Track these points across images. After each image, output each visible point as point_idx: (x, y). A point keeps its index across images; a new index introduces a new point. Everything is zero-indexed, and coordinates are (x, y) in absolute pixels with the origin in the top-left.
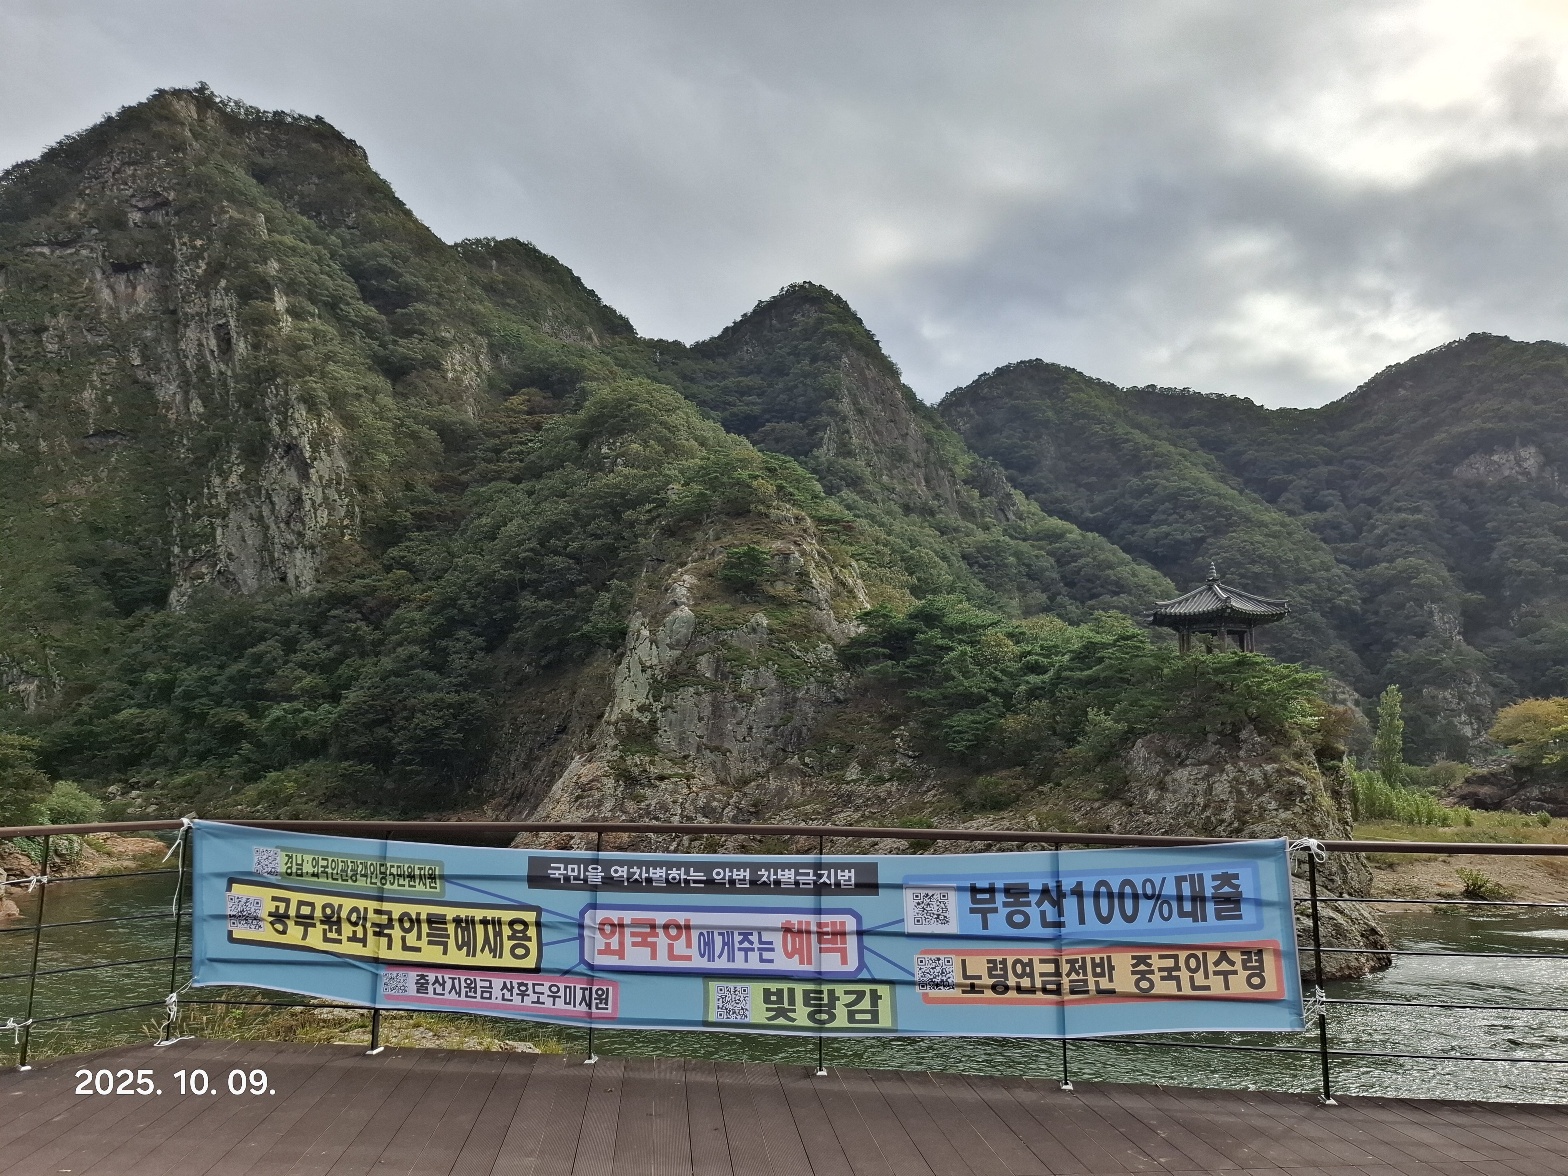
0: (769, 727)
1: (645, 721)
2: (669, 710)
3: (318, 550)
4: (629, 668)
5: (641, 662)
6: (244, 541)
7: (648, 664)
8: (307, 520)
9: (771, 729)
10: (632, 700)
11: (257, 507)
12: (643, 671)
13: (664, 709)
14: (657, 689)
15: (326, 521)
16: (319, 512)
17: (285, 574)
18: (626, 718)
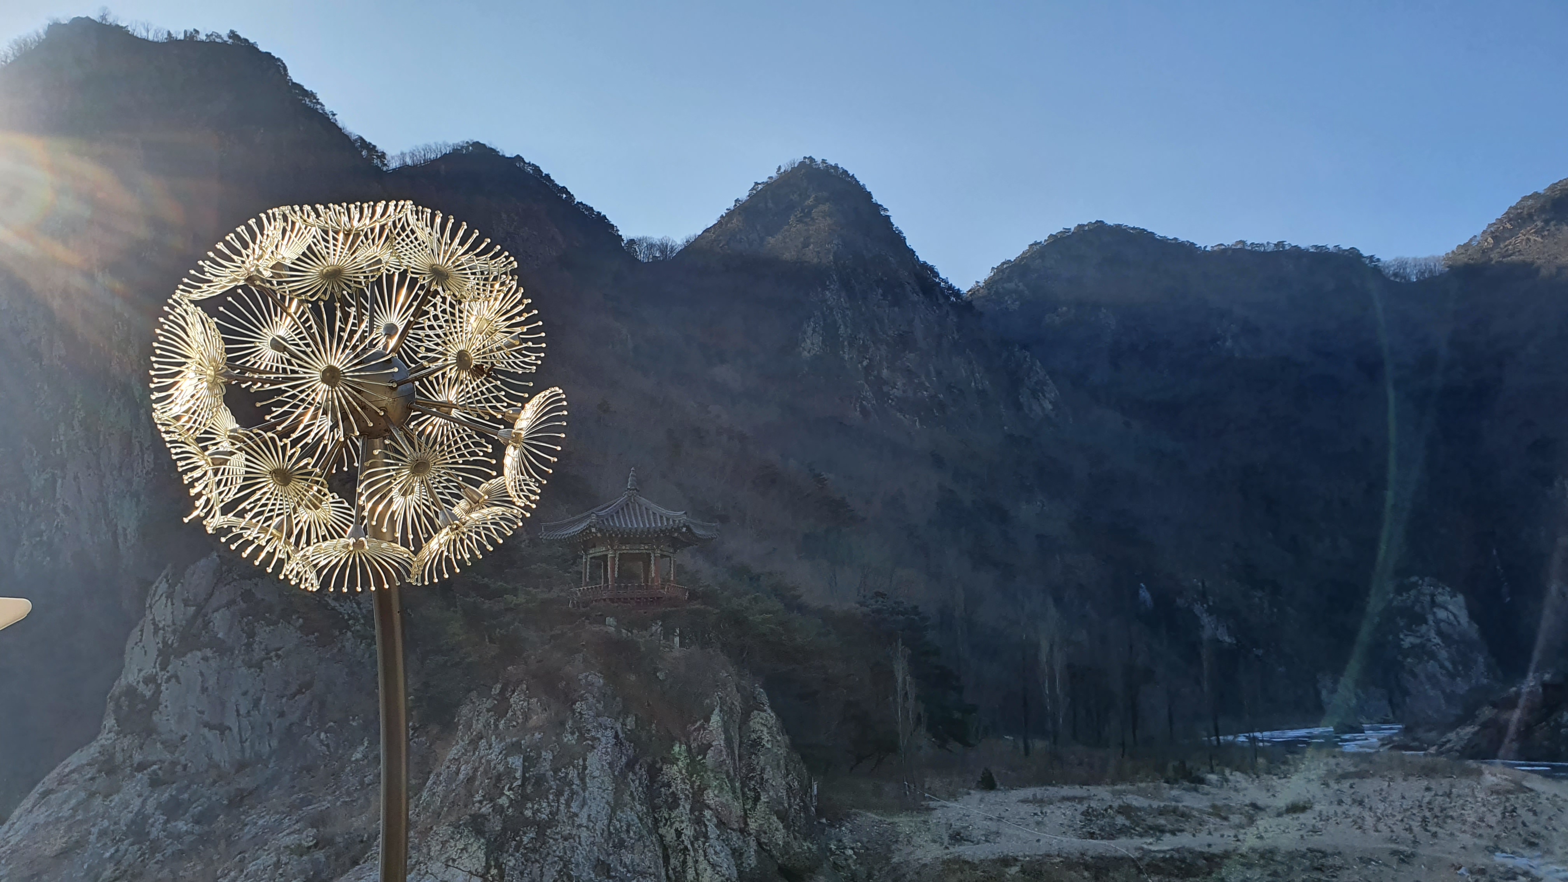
0: (283, 697)
1: (148, 694)
2: (173, 680)
3: (142, 498)
4: (142, 631)
5: (154, 624)
6: (79, 492)
7: (161, 625)
8: (135, 465)
9: (284, 700)
10: (140, 670)
11: (94, 454)
12: (156, 632)
13: (168, 680)
14: (165, 655)
15: (152, 466)
16: (146, 456)
17: (116, 525)
18: (131, 692)
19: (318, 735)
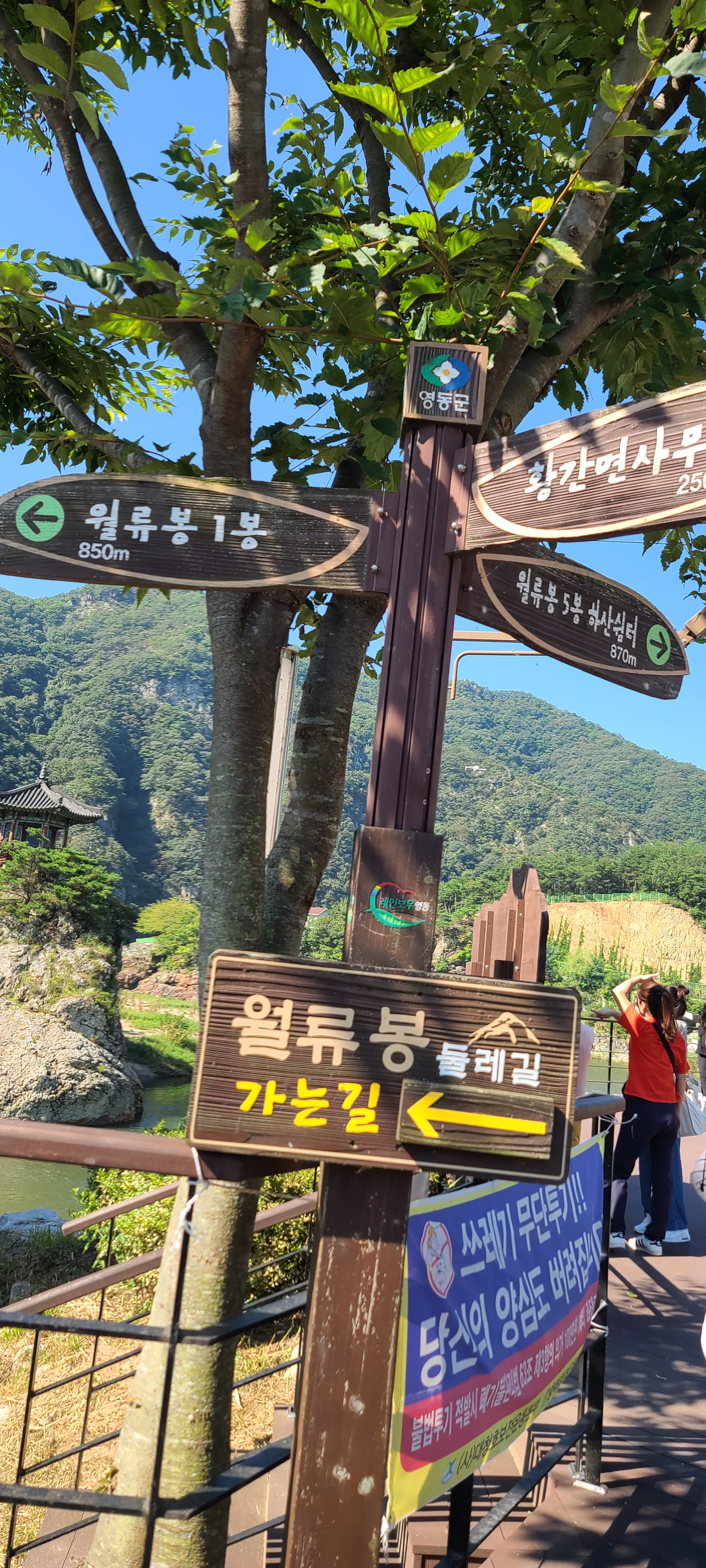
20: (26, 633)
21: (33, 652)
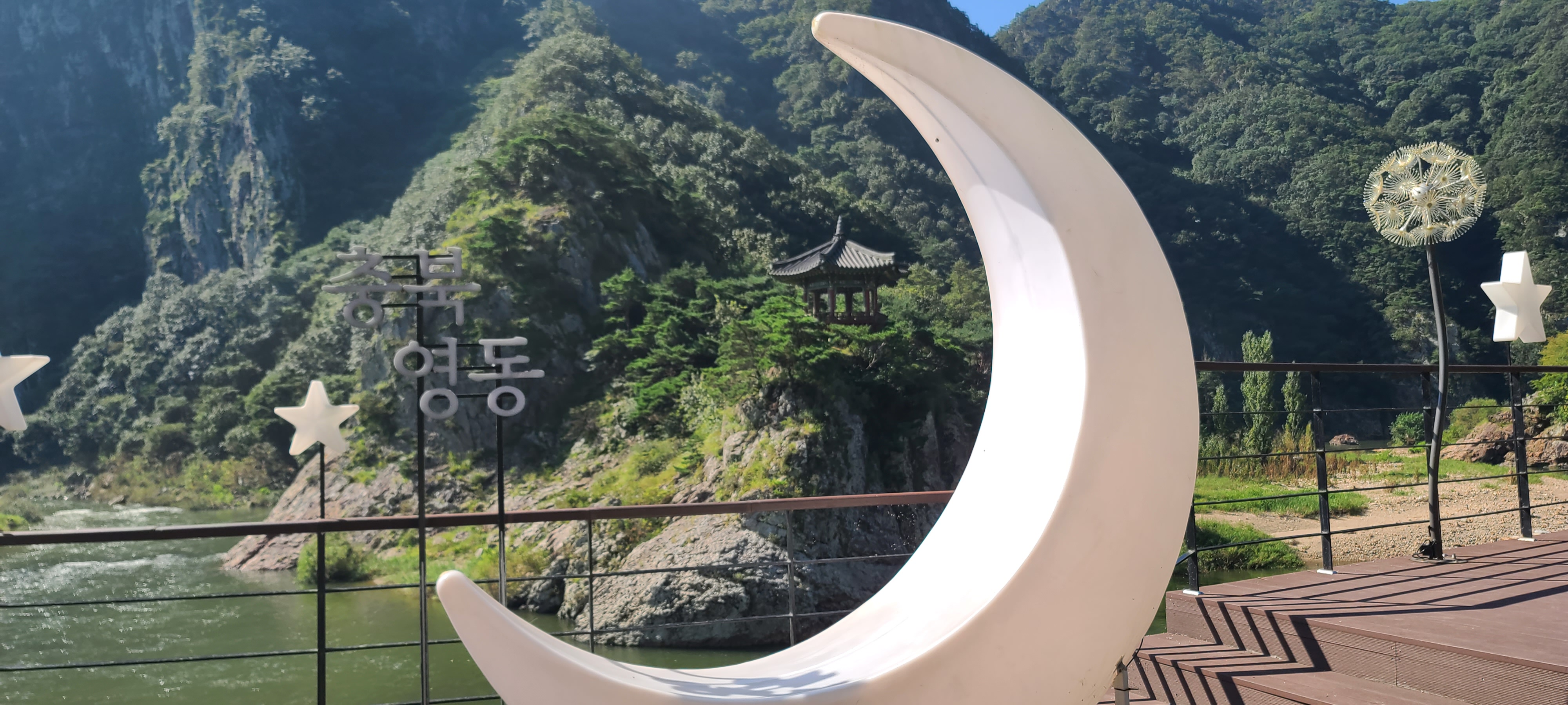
19: (537, 434)
20: (1447, 43)
21: (1460, 60)
